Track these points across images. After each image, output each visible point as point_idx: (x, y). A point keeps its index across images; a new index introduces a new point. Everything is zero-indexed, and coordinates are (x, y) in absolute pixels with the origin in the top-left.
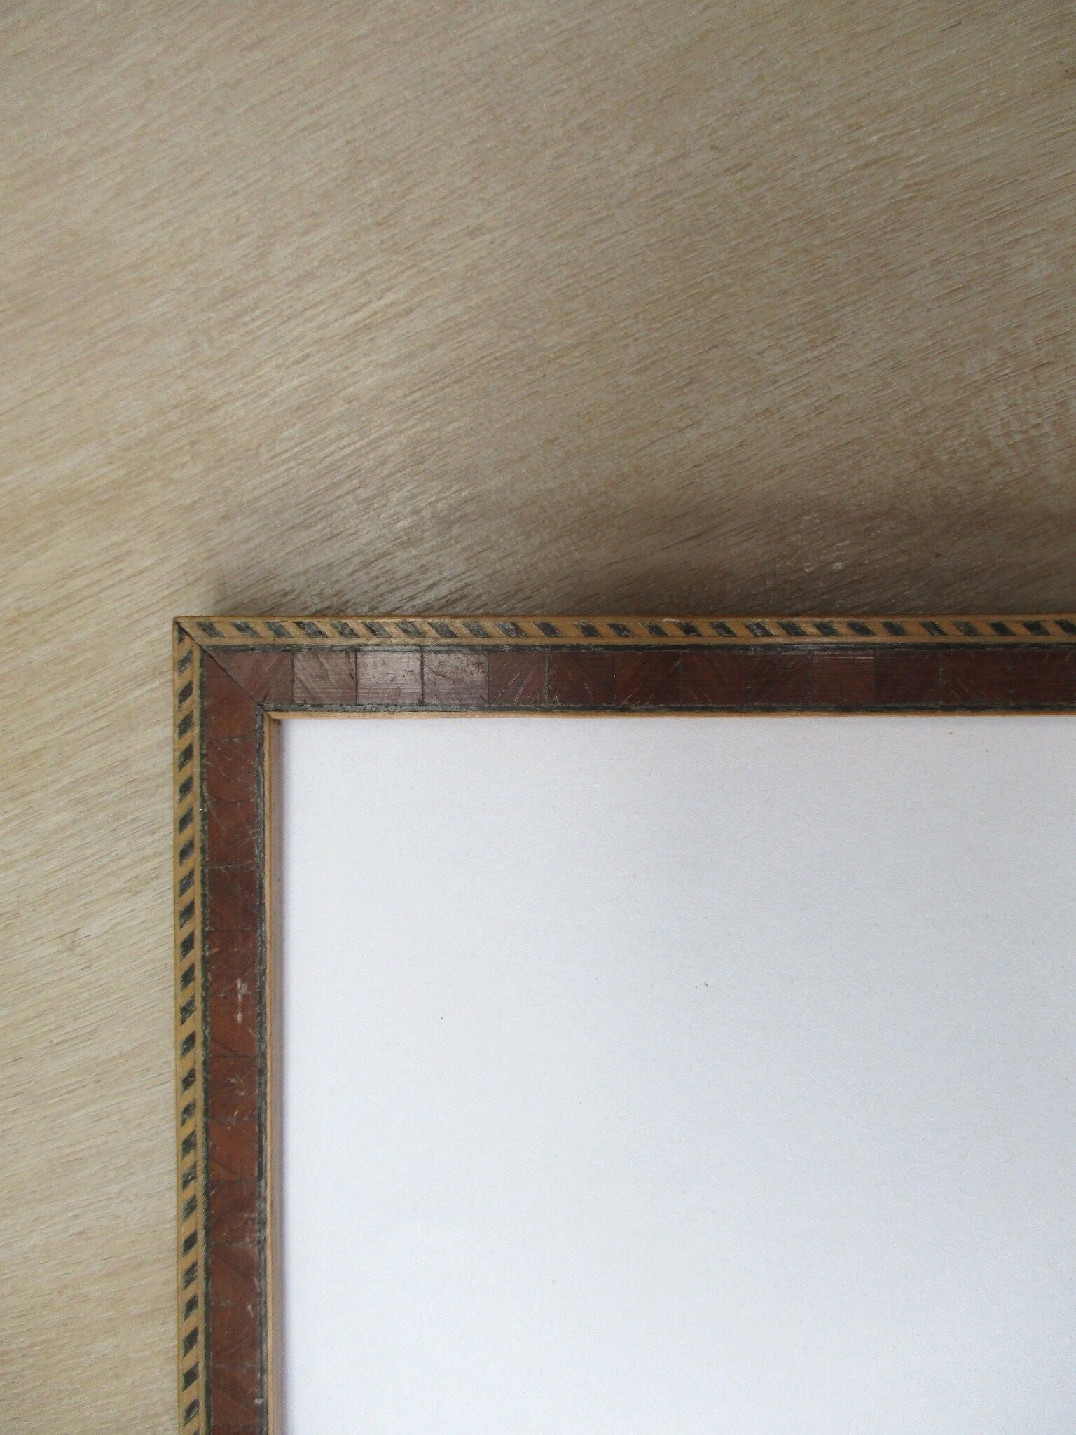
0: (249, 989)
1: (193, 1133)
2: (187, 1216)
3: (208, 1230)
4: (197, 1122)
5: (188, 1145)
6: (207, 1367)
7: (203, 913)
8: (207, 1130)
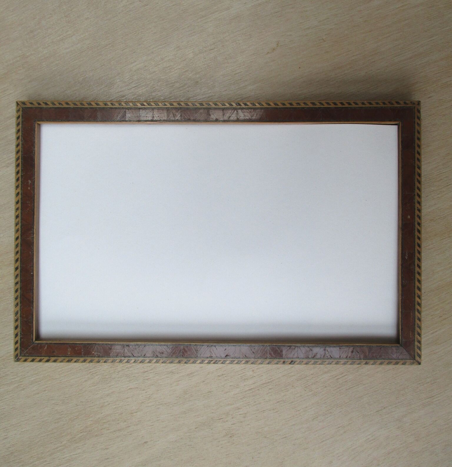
0: (31, 182)
1: (18, 214)
2: (16, 233)
3: (21, 236)
4: (19, 212)
5: (17, 217)
6: (21, 266)
7: (22, 166)
8: (21, 213)
